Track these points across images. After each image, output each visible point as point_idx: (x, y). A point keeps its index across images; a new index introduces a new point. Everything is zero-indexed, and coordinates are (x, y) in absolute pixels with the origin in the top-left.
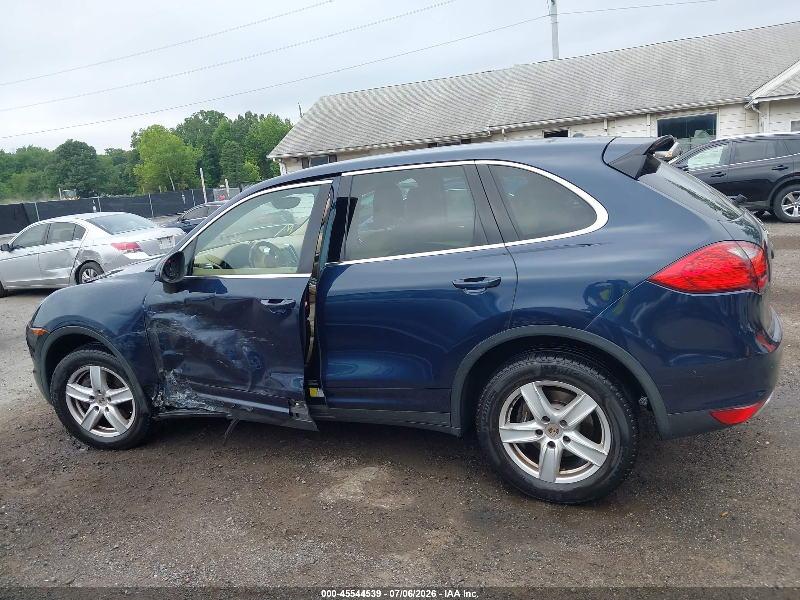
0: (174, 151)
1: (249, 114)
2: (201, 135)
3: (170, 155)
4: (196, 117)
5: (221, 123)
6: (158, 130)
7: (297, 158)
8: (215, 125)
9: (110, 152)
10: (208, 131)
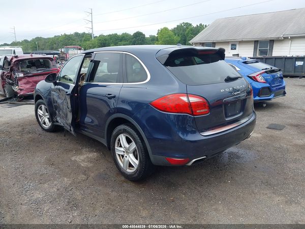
0: (170, 37)
1: (201, 25)
2: (181, 32)
3: (168, 39)
4: (181, 25)
5: (190, 27)
6: (166, 29)
7: (200, 43)
8: (187, 28)
9: (151, 36)
10: (184, 30)
